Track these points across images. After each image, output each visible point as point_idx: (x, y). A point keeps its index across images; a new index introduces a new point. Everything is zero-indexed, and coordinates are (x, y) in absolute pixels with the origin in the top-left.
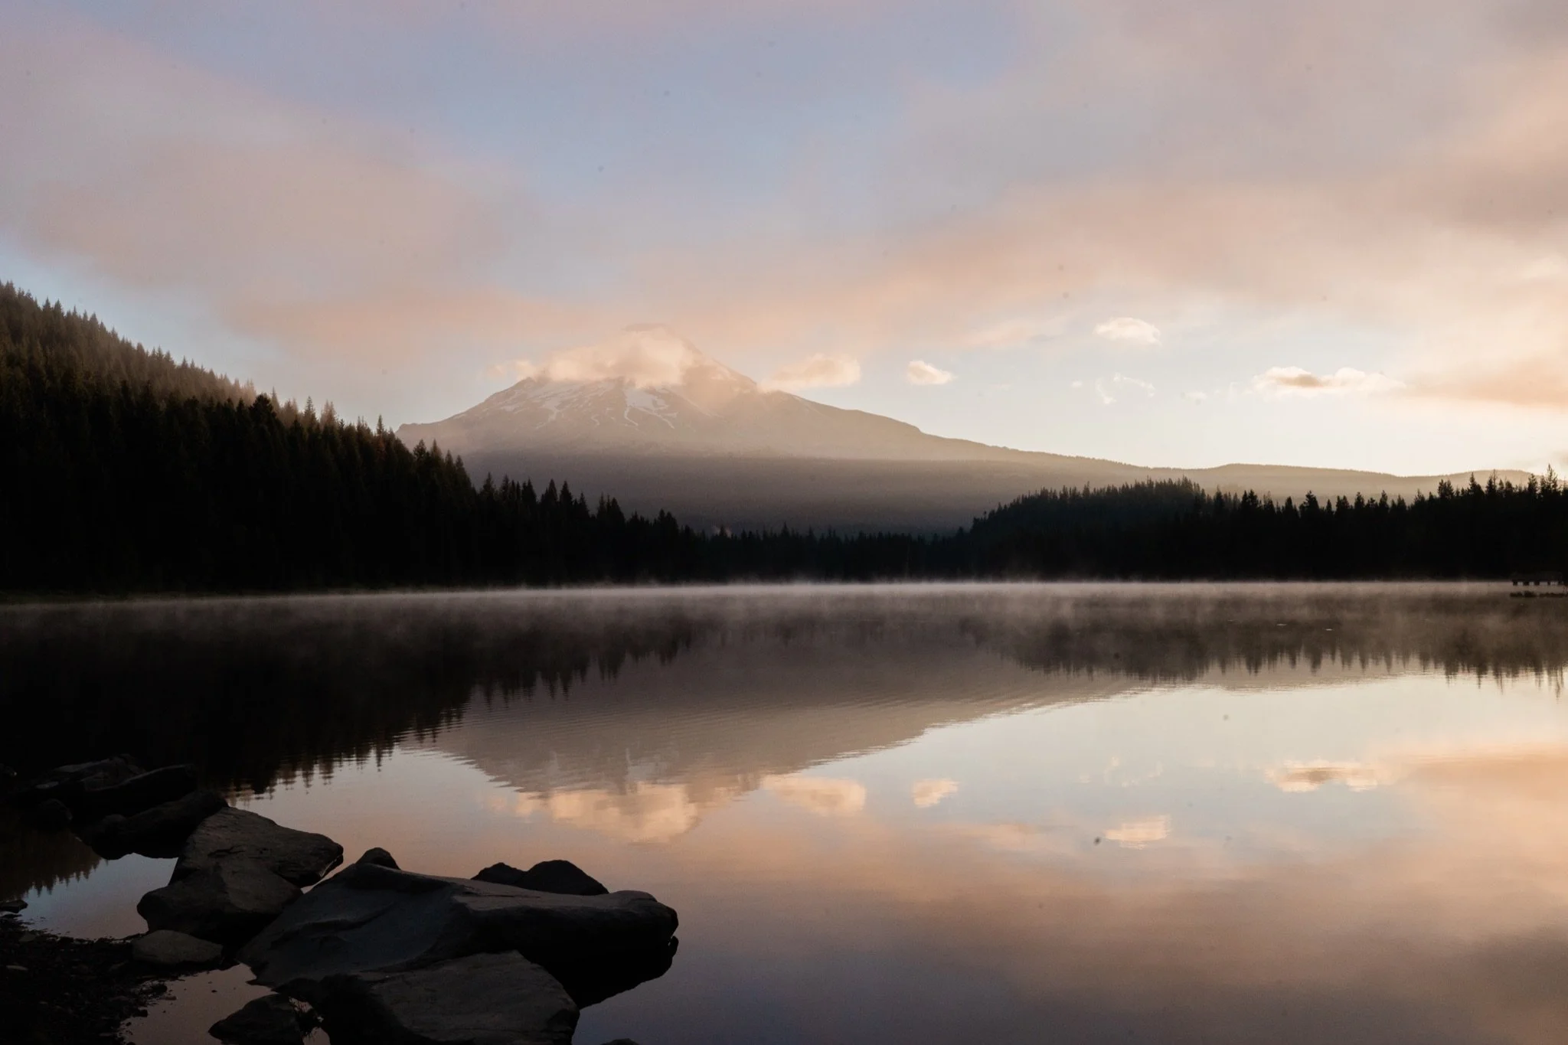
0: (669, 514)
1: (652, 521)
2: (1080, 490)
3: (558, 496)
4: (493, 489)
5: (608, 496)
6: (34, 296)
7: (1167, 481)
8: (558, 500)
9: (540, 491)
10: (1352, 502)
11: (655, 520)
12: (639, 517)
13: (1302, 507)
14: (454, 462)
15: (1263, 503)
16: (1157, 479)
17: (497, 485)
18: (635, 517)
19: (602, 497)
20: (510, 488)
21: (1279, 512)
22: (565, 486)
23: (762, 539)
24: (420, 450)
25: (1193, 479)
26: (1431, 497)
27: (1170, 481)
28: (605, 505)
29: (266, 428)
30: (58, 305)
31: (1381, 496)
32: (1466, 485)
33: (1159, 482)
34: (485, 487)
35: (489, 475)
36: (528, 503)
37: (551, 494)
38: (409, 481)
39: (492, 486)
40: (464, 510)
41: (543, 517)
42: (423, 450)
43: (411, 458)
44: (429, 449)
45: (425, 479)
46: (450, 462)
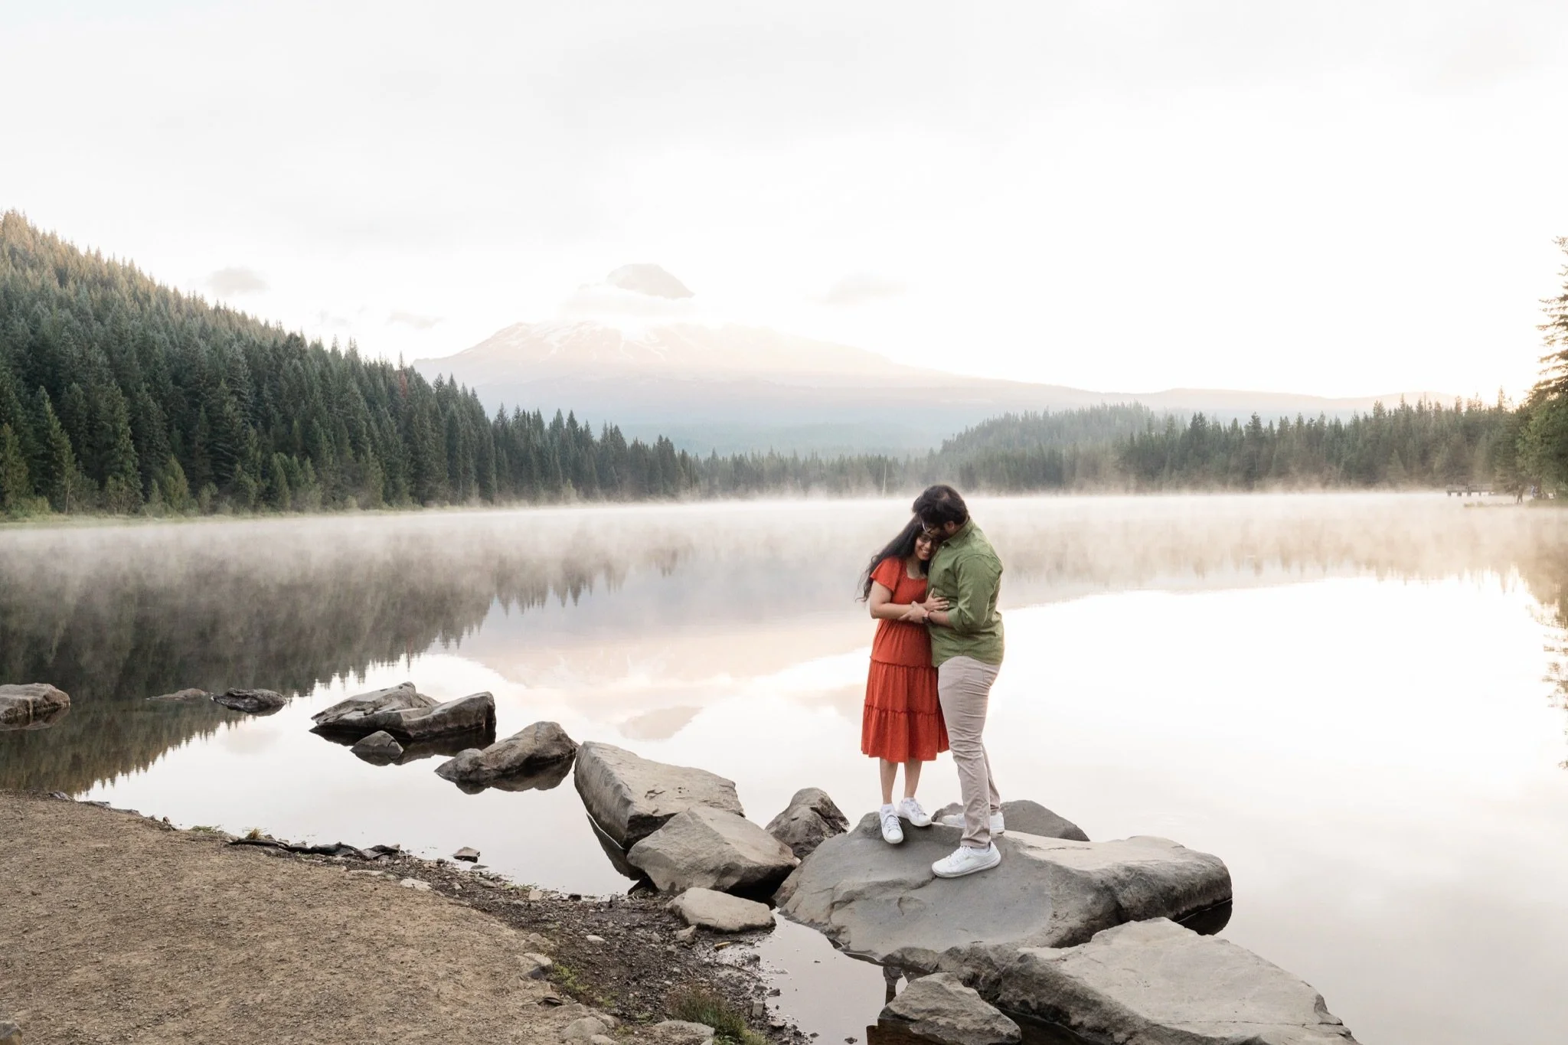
0: (667, 440)
1: (651, 446)
2: (1041, 414)
3: (565, 424)
4: (506, 419)
5: (611, 423)
6: (76, 245)
7: (1120, 404)
8: (565, 426)
9: (548, 421)
10: (1293, 422)
11: (654, 444)
12: (639, 443)
13: (1247, 427)
14: (469, 393)
15: (1211, 424)
16: (1111, 403)
17: (510, 415)
18: (636, 442)
19: (606, 424)
20: (522, 418)
21: (1225, 431)
22: (571, 415)
23: (750, 460)
24: (439, 384)
25: (1144, 403)
26: (1366, 418)
27: (1123, 404)
28: (609, 434)
29: (299, 364)
30: (98, 253)
31: (1319, 417)
32: (1398, 405)
33: (1112, 405)
34: (498, 416)
35: (502, 405)
36: (538, 432)
37: (558, 422)
38: (431, 411)
39: (505, 415)
40: (481, 438)
41: (552, 443)
42: (441, 383)
43: (431, 390)
44: (446, 382)
45: (444, 410)
46: (466, 394)
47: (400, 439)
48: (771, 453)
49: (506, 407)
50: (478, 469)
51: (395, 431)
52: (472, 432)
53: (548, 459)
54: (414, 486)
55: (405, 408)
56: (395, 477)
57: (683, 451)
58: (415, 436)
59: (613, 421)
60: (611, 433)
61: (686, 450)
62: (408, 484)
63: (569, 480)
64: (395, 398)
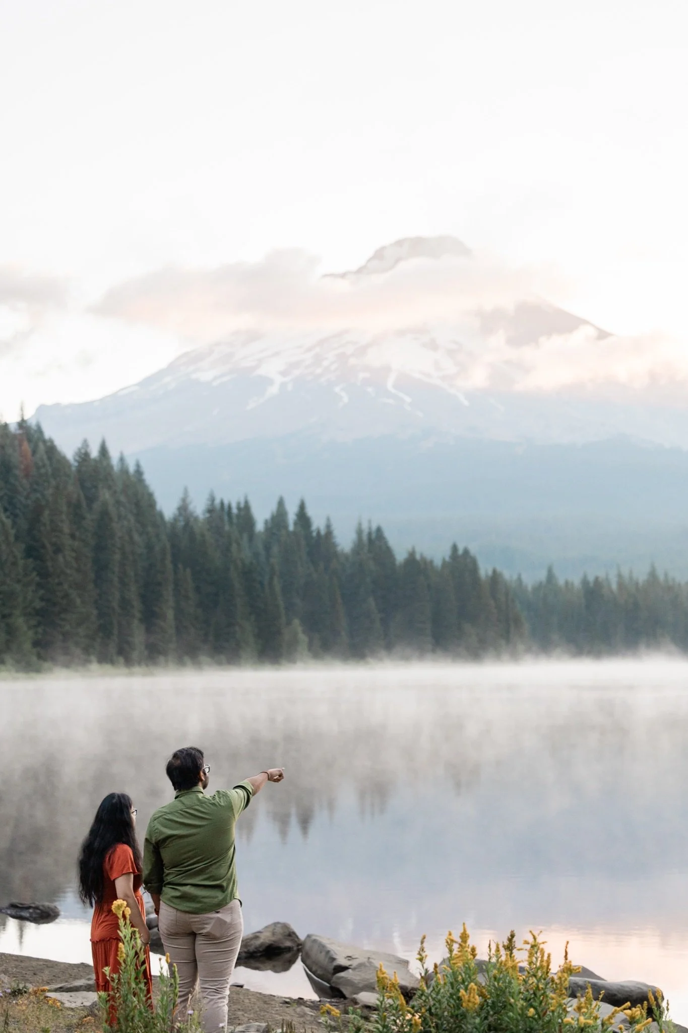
0: (466, 552)
1: (438, 563)
3: (291, 522)
4: (191, 514)
5: (370, 522)
8: (291, 528)
9: (261, 516)
11: (444, 562)
12: (418, 557)
14: (132, 469)
17: (199, 508)
18: (412, 554)
19: (360, 524)
20: (219, 513)
22: (302, 507)
23: (614, 586)
24: (84, 456)
28: (365, 537)
34: (180, 508)
35: (186, 491)
36: (245, 536)
37: (279, 517)
38: (69, 504)
39: (191, 507)
40: (150, 548)
41: (268, 556)
42: (87, 454)
43: (70, 466)
44: (94, 453)
45: (91, 500)
46: (124, 471)
47: (19, 550)
48: (653, 574)
49: (192, 495)
50: (144, 598)
51: (12, 539)
52: (136, 537)
53: (261, 583)
54: (40, 630)
55: (27, 498)
56: (10, 615)
57: (494, 571)
58: (44, 547)
59: (374, 519)
60: (370, 540)
61: (499, 569)
62: (30, 628)
63: (296, 622)
64: (12, 480)
